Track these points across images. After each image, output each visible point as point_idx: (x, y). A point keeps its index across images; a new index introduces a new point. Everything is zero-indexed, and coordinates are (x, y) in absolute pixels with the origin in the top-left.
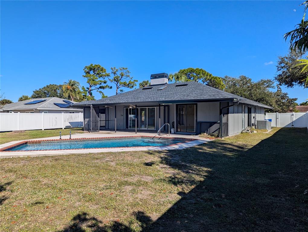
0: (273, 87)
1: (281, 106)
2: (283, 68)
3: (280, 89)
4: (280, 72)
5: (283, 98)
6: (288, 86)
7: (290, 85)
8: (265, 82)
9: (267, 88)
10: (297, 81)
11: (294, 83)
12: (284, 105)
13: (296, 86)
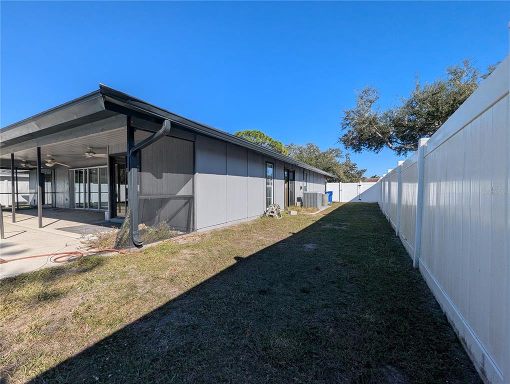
0: (341, 157)
1: (350, 178)
2: (348, 125)
3: (348, 159)
4: (346, 132)
5: (352, 168)
6: (355, 151)
7: (358, 150)
8: (333, 150)
9: (336, 158)
10: (366, 145)
11: (362, 147)
12: (353, 177)
13: (365, 151)
